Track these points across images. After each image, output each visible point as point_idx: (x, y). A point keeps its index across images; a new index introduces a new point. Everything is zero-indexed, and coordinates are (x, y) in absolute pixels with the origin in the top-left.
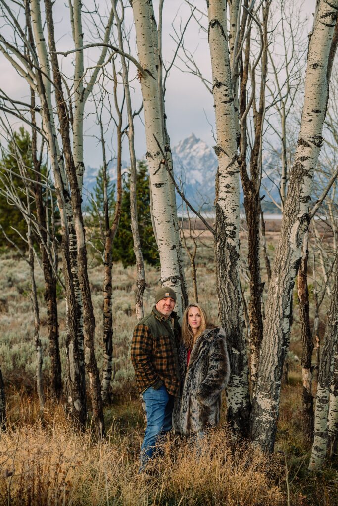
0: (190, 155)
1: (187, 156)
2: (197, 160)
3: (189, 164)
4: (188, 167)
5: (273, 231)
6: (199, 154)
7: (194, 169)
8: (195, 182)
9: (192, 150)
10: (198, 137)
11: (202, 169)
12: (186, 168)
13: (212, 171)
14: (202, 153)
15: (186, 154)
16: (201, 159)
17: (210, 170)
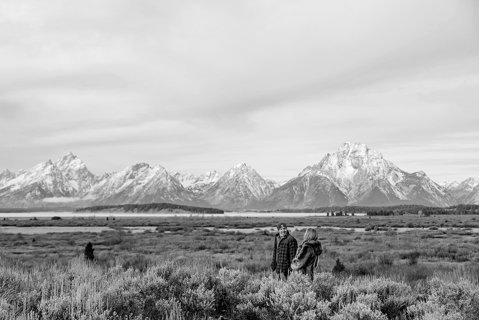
0: (68, 168)
1: (66, 169)
2: (74, 173)
3: (67, 175)
4: (66, 178)
5: (132, 226)
6: (75, 168)
7: (71, 179)
8: (72, 189)
9: (70, 164)
10: (74, 155)
11: (78, 179)
12: (65, 179)
13: (86, 181)
14: (78, 167)
15: (65, 168)
16: (77, 171)
17: (84, 180)
